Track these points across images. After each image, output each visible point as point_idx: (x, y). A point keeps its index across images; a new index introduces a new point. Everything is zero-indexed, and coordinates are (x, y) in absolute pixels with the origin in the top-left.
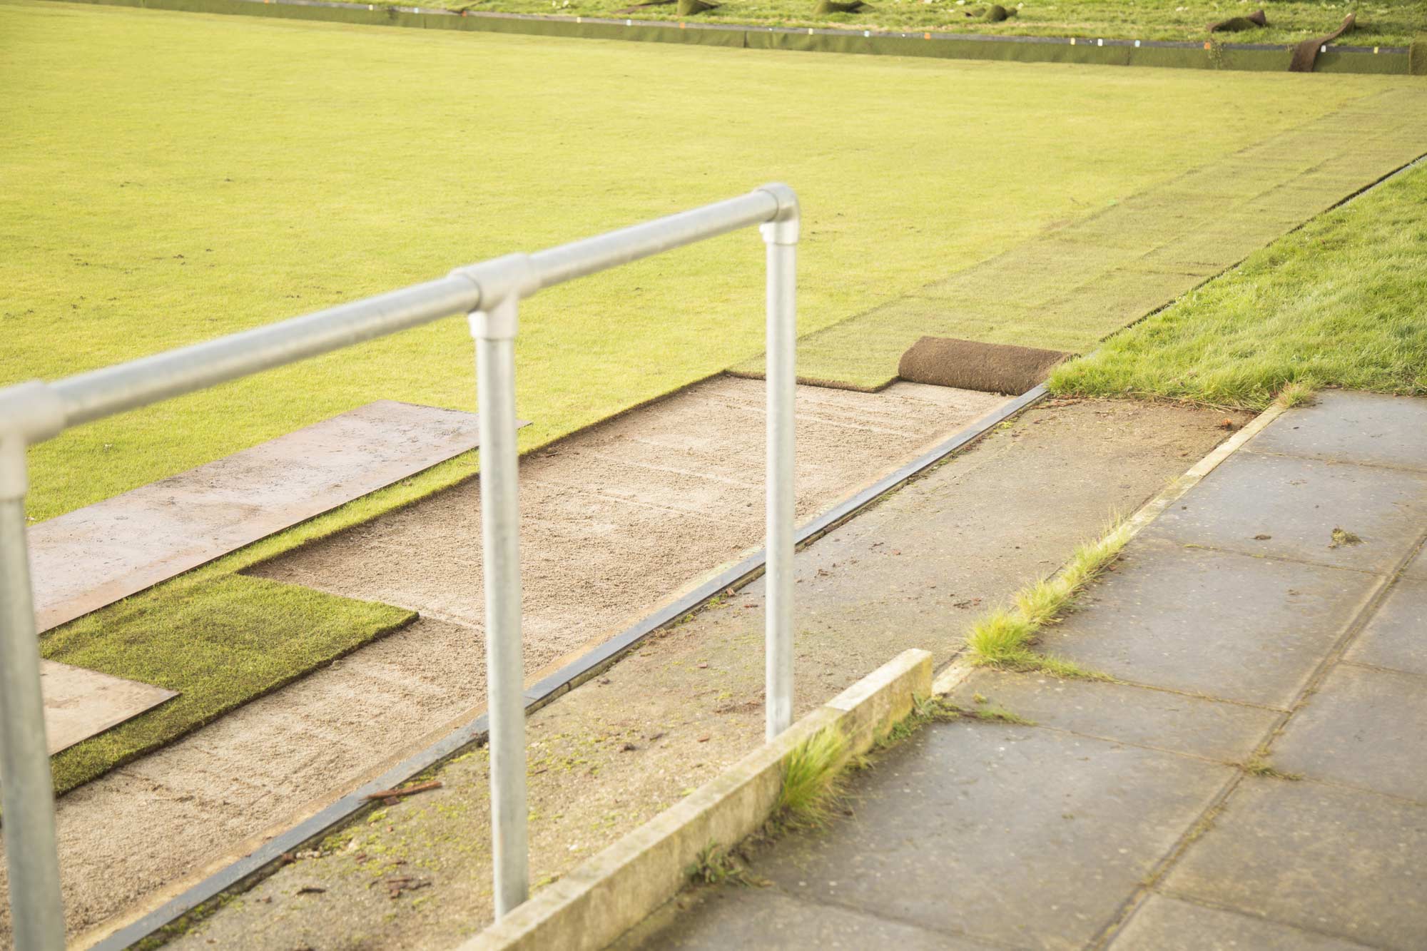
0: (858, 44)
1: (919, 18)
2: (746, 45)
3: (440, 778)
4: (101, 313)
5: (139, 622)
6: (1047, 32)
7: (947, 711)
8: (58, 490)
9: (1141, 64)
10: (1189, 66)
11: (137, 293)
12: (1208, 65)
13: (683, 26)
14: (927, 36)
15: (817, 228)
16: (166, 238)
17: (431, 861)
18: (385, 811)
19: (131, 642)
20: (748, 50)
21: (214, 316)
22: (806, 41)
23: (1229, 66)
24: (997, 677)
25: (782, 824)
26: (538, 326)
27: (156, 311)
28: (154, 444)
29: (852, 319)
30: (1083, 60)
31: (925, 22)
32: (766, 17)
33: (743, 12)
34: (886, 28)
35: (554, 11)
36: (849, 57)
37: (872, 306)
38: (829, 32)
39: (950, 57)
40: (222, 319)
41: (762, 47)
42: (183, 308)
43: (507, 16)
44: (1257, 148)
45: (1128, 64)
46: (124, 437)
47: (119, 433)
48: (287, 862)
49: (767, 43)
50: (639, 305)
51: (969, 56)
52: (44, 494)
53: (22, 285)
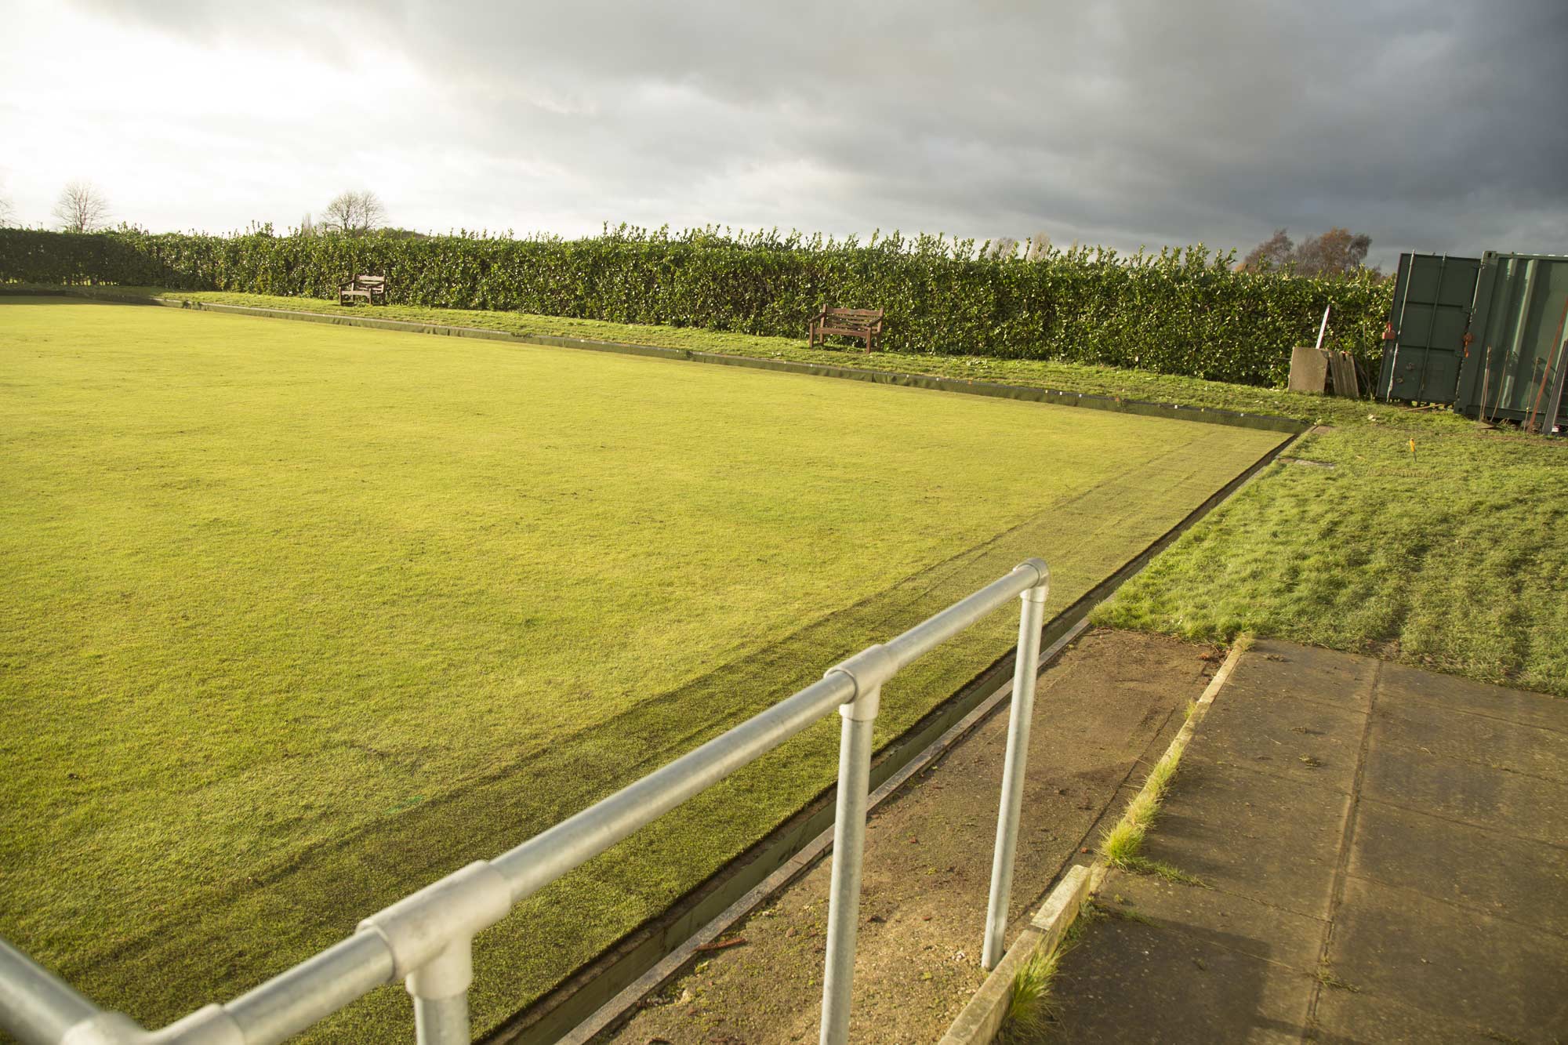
0: (933, 384)
1: (966, 373)
2: (873, 381)
3: (743, 934)
4: (531, 528)
5: (542, 759)
6: (1033, 386)
7: (1100, 912)
8: (500, 652)
9: (1082, 406)
10: (1107, 410)
11: (550, 516)
12: (1118, 410)
13: (840, 369)
14: (970, 383)
15: (928, 495)
16: (567, 481)
17: (742, 1021)
18: (706, 964)
19: (537, 775)
20: (874, 384)
21: (592, 534)
22: (905, 381)
23: (1128, 411)
24: (1126, 879)
25: (1010, 1034)
26: (775, 551)
27: (560, 529)
28: (555, 621)
29: (957, 557)
30: (1052, 402)
31: (968, 375)
32: (884, 367)
33: (871, 363)
34: (948, 377)
35: (773, 357)
36: (928, 391)
37: (967, 548)
38: (918, 377)
39: (982, 395)
40: (596, 536)
41: (882, 382)
42: (575, 527)
43: (747, 358)
44: (1157, 462)
45: (1076, 405)
46: (539, 615)
47: (536, 612)
48: (640, 1009)
49: (884, 380)
50: (833, 540)
51: (991, 395)
52: (491, 653)
53: (491, 508)
